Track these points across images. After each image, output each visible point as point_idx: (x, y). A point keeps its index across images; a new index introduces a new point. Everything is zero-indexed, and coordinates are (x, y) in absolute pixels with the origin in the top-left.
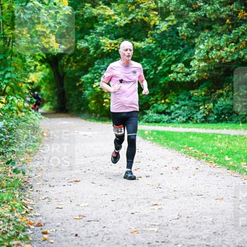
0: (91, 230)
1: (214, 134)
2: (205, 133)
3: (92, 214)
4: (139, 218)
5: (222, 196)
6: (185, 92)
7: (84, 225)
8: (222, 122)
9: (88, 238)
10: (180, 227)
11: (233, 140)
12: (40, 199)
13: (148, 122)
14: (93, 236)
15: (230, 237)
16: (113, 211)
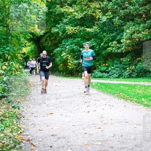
0: (61, 144)
1: (135, 85)
2: (130, 84)
3: (61, 134)
4: (89, 136)
5: (140, 123)
6: (117, 59)
7: (56, 140)
8: (140, 78)
9: (58, 149)
10: (115, 142)
11: (147, 89)
12: (29, 124)
13: (95, 77)
14: (61, 147)
15: (145, 148)
16: (73, 132)
